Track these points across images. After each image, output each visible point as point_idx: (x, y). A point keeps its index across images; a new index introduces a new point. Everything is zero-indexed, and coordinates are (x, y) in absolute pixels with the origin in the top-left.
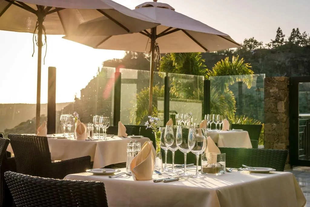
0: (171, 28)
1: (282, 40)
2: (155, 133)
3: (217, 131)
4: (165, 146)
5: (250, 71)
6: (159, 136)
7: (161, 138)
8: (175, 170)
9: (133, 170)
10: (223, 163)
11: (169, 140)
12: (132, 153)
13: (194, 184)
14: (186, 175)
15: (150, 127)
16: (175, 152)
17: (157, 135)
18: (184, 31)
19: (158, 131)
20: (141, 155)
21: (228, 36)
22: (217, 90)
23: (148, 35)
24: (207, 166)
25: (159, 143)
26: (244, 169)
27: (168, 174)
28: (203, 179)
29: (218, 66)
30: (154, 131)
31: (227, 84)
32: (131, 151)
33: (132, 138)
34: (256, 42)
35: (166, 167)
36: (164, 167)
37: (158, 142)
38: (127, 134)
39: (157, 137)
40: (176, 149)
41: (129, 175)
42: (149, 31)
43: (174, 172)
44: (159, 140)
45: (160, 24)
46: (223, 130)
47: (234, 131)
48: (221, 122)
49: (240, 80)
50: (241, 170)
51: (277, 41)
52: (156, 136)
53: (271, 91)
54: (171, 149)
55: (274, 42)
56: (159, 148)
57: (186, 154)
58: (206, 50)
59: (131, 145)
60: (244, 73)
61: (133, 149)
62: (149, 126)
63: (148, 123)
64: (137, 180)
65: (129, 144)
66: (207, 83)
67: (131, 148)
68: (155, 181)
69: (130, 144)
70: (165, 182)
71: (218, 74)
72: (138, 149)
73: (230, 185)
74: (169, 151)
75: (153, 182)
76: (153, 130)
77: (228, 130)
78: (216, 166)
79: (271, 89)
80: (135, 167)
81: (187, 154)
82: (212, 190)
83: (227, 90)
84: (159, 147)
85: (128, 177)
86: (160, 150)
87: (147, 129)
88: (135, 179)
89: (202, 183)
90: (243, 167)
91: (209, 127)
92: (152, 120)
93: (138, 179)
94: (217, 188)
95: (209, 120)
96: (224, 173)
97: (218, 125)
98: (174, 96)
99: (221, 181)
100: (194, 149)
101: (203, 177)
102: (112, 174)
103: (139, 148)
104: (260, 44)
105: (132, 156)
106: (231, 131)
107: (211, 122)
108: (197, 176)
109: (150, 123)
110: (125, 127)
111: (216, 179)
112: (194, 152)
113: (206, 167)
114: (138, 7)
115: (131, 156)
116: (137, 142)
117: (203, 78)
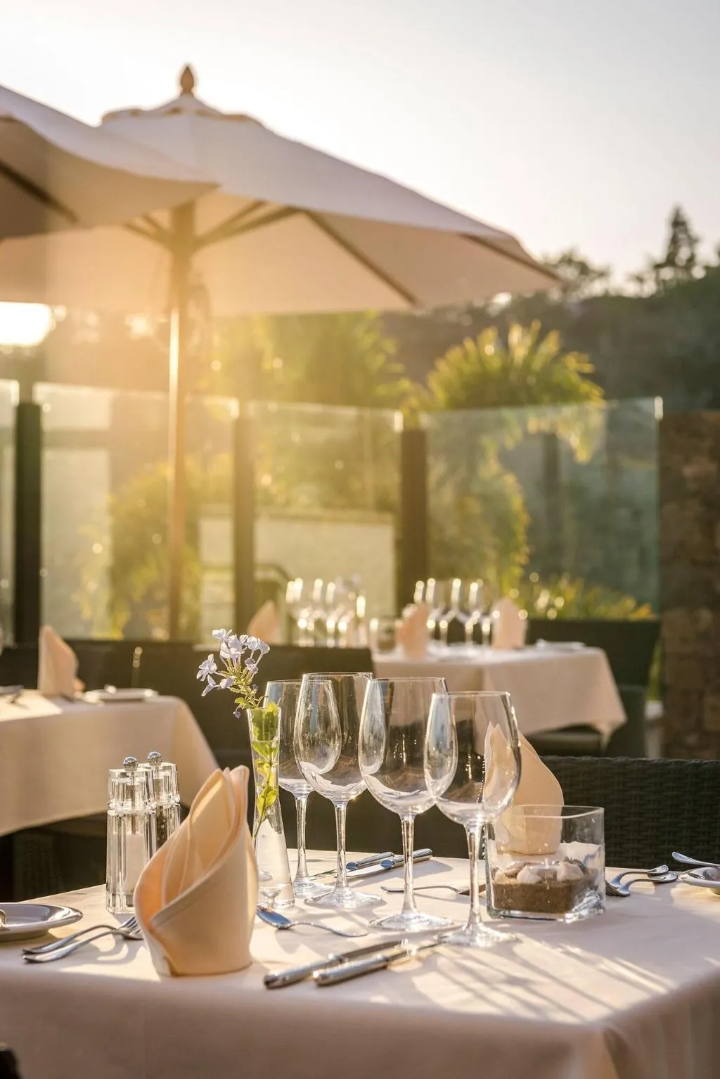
0: (258, 204)
1: (691, 261)
2: (249, 711)
3: (471, 653)
4: (295, 773)
5: (586, 387)
6: (267, 730)
7: (277, 738)
8: (353, 896)
9: (155, 923)
10: (587, 852)
11: (316, 747)
12: (133, 818)
13: (480, 997)
14: (415, 927)
15: (223, 684)
16: (350, 804)
17: (258, 723)
18: (318, 219)
19: (261, 705)
20: (192, 842)
21: (513, 241)
22: (452, 470)
23: (159, 235)
24: (514, 875)
25: (271, 764)
26: (685, 875)
27: (324, 922)
28: (504, 949)
29: (449, 368)
30: (241, 702)
31: (489, 444)
32: (127, 807)
33: (106, 701)
34: (584, 269)
35: (306, 880)
36: (293, 879)
37: (267, 759)
38: (78, 685)
39: (260, 732)
40: (352, 792)
41: (127, 938)
42: (163, 218)
43: (349, 905)
44: (271, 750)
45: (213, 187)
46: (499, 648)
47: (544, 650)
48: (486, 613)
49: (545, 426)
50: (668, 877)
51: (670, 261)
52: (252, 728)
53: (688, 471)
54: (327, 788)
55: (658, 267)
56: (269, 789)
57: (410, 820)
58: (410, 298)
59: (128, 781)
60: (562, 394)
61: (139, 802)
62: (218, 679)
63: (214, 667)
64: (175, 974)
65: (117, 772)
66: (414, 443)
67: (130, 792)
68: (270, 983)
69: (124, 775)
70: (324, 983)
71: (456, 404)
72: (164, 796)
73: (661, 990)
74: (314, 797)
75: (261, 986)
76: (237, 701)
77: (517, 649)
78: (560, 877)
79: (688, 461)
80: (164, 906)
81: (418, 818)
82: (582, 1034)
83: (490, 468)
84: (272, 784)
85: (125, 948)
86: (273, 799)
87: (208, 694)
88: (166, 970)
89: (513, 981)
90: (677, 867)
91: (436, 634)
92: (233, 650)
93: (179, 969)
94: (607, 1019)
95: (436, 606)
96: (598, 906)
97: (477, 627)
98: (269, 500)
99: (607, 961)
100: (449, 795)
101: (505, 936)
102: (39, 937)
103: (168, 791)
104: (602, 274)
105: (134, 831)
106: (530, 654)
107: (445, 612)
108: (473, 934)
109: (221, 665)
110: (68, 651)
111: (577, 950)
112: (452, 809)
113: (512, 881)
114: (111, 117)
115: (129, 832)
116: (156, 760)
117: (397, 421)
